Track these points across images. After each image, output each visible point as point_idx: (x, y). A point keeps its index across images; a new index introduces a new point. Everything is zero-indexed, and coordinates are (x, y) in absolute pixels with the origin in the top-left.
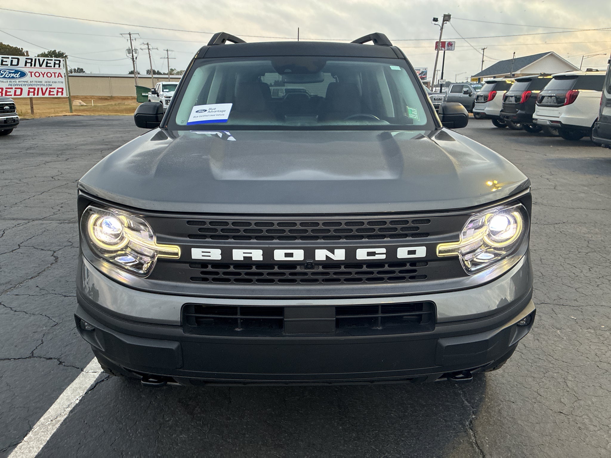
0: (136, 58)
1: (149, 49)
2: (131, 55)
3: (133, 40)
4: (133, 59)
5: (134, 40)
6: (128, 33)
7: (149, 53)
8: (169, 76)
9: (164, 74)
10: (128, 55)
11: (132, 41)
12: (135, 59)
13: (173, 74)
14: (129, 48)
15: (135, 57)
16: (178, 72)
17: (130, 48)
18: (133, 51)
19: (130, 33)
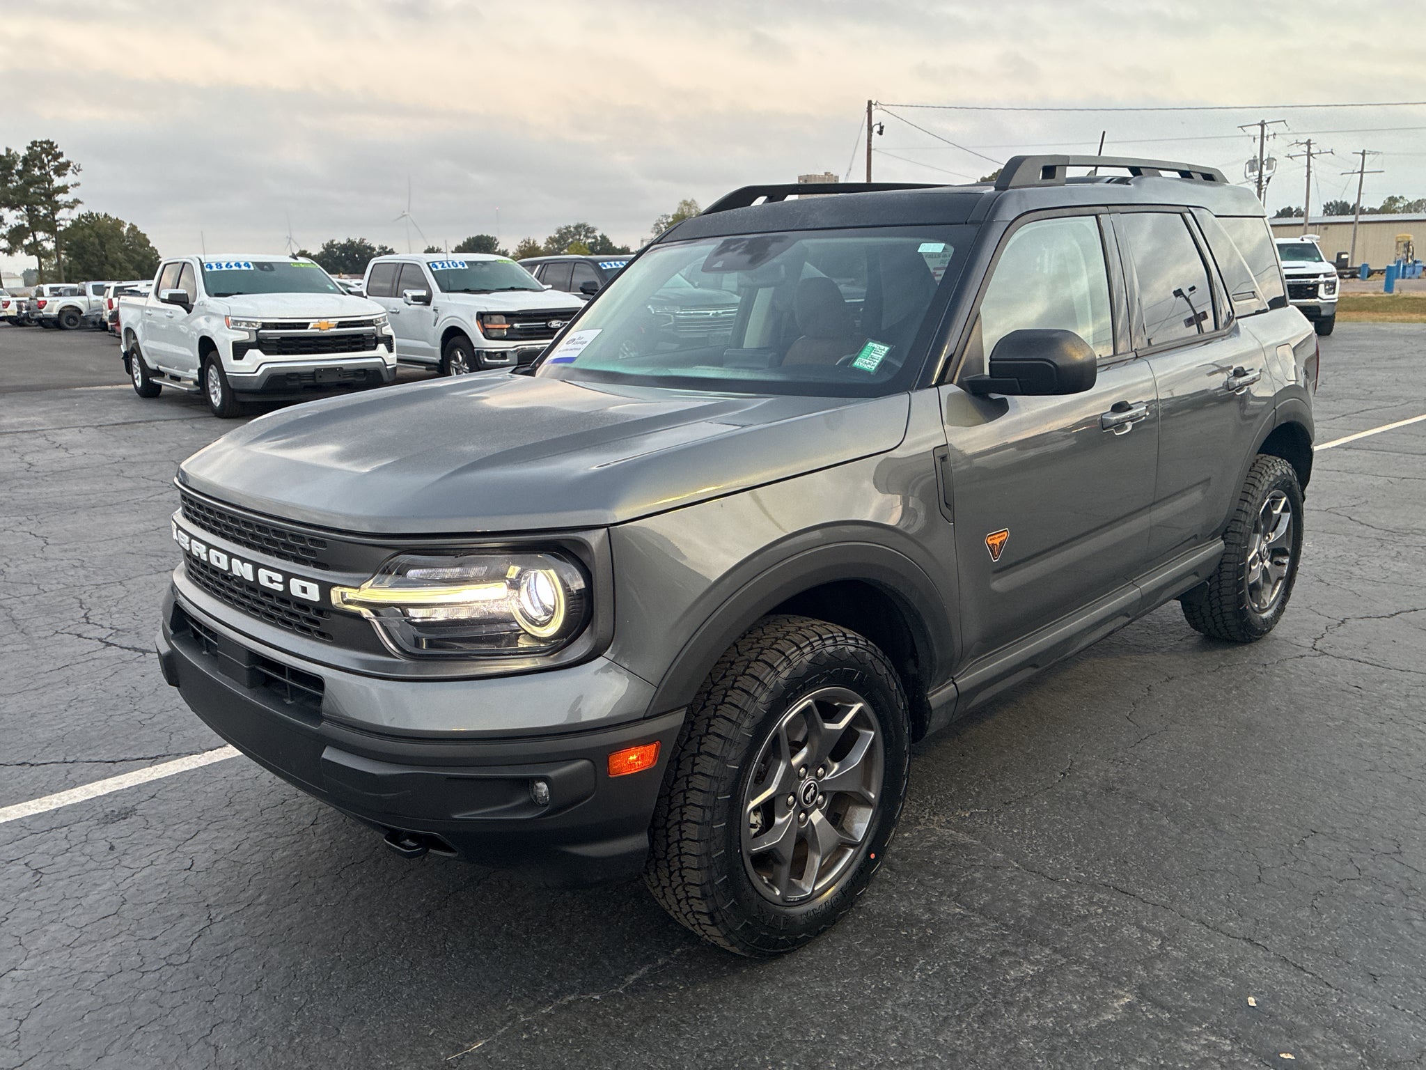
0: (1268, 181)
1: (1309, 154)
2: (1257, 173)
3: (1268, 137)
4: (1260, 182)
5: (1271, 138)
6: (1260, 122)
7: (1308, 166)
8: (1357, 218)
9: (1372, 211)
10: (1248, 174)
11: (1265, 139)
12: (1264, 183)
13: (1394, 212)
14: (1255, 157)
15: (1264, 179)
16: (1410, 204)
17: (1258, 157)
18: (1262, 163)
19: (1263, 121)
